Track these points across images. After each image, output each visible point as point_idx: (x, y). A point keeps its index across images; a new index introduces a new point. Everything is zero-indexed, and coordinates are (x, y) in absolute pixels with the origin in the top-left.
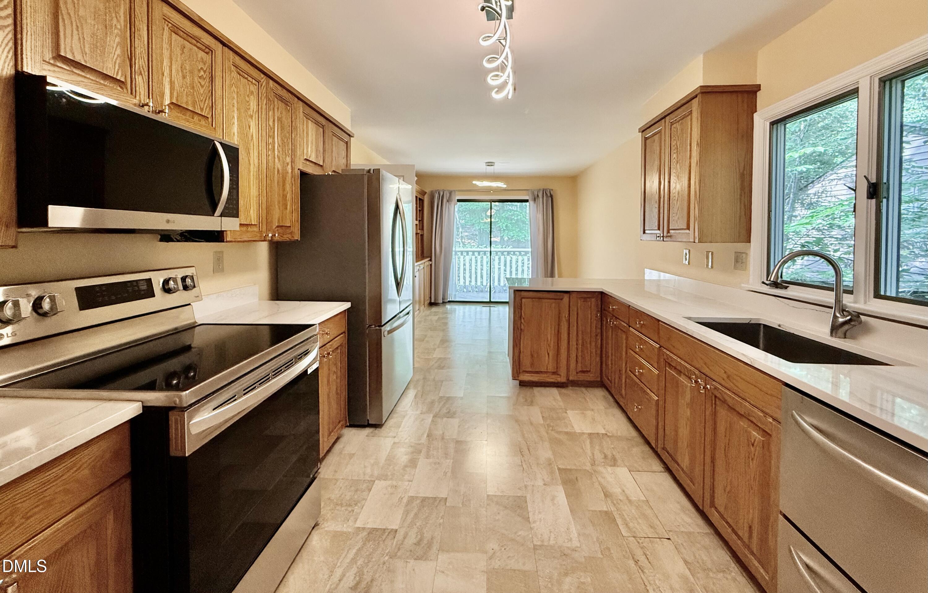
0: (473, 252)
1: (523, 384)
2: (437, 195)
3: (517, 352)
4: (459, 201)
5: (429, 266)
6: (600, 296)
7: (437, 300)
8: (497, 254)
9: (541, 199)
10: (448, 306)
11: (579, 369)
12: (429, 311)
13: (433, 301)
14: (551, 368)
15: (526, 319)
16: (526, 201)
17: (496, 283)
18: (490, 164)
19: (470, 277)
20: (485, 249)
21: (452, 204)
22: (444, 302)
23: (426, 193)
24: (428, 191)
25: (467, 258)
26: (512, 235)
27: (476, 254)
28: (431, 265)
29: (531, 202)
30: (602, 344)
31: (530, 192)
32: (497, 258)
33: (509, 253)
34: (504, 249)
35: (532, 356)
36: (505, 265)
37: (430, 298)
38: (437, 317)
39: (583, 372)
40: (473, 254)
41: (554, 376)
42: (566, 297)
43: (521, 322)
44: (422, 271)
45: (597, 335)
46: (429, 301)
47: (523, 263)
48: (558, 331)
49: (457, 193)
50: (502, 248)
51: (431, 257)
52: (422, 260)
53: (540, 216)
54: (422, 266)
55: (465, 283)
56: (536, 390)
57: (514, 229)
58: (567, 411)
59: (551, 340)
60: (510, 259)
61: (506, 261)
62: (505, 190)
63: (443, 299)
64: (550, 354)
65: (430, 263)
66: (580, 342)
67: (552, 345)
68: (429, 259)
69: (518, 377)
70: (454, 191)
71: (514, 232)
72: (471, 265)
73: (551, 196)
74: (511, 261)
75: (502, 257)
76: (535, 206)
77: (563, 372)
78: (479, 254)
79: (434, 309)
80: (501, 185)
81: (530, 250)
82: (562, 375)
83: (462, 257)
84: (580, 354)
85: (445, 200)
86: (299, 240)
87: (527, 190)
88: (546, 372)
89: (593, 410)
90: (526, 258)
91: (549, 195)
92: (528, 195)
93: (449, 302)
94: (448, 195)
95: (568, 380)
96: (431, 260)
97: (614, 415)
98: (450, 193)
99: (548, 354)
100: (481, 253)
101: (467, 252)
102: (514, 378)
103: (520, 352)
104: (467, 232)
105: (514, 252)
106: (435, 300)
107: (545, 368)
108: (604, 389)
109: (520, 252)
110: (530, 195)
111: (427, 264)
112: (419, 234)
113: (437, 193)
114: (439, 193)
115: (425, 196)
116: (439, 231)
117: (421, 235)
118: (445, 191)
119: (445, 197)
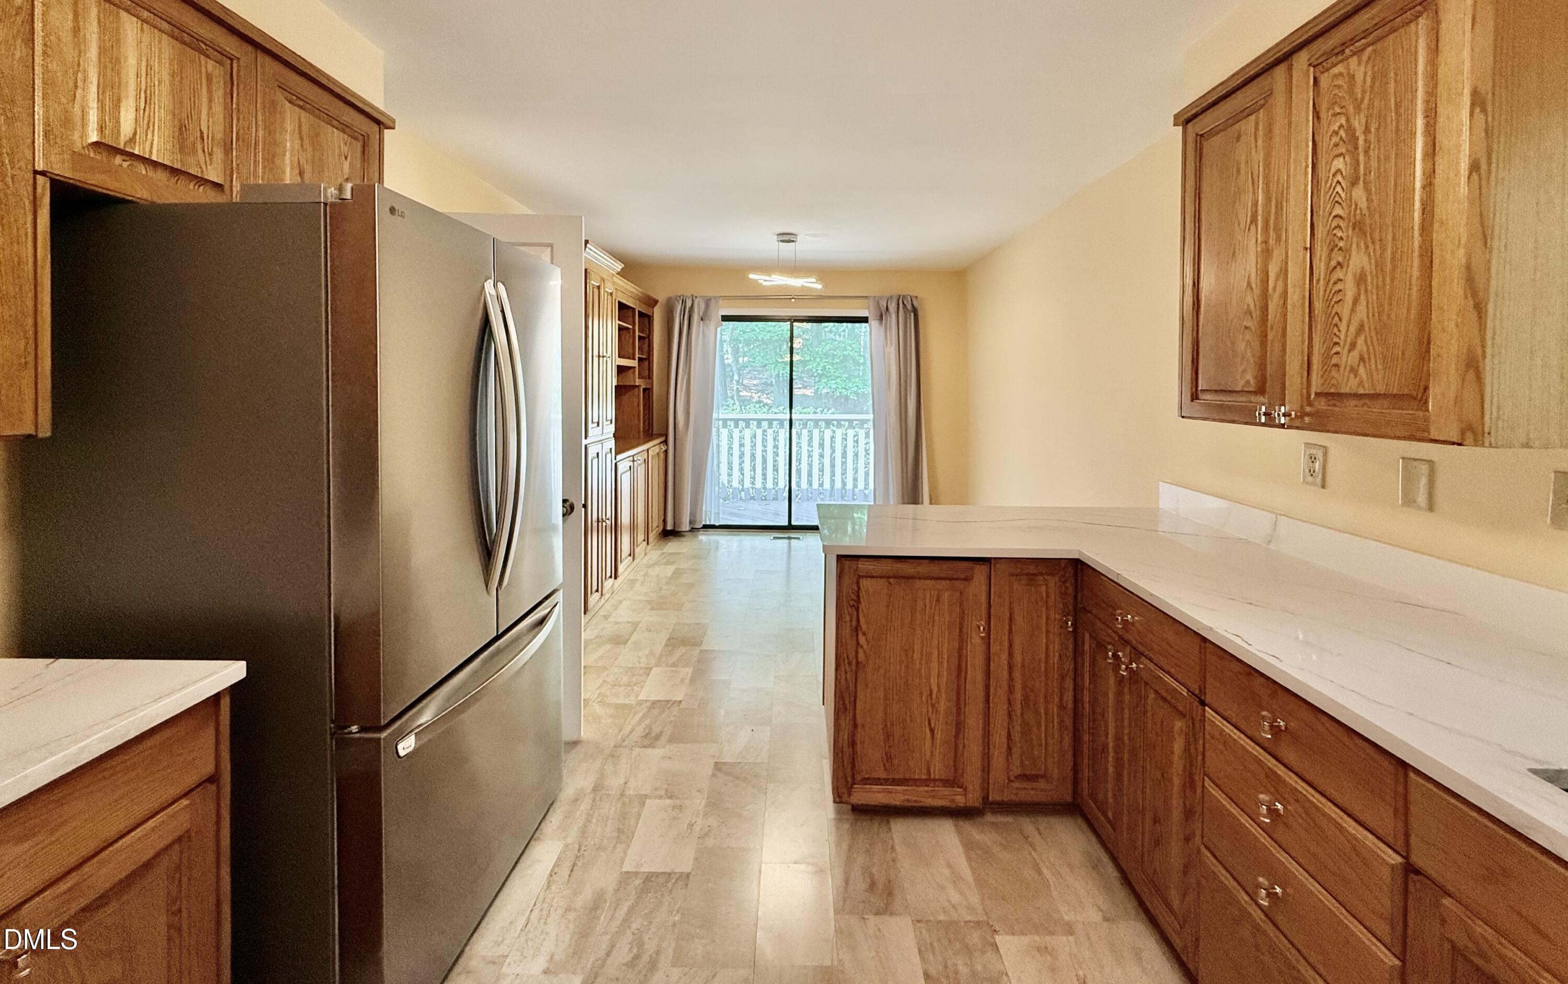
0: (759, 421)
1: (863, 812)
2: (679, 307)
3: (845, 723)
4: (726, 318)
5: (661, 458)
6: (1070, 570)
7: (679, 527)
8: (805, 425)
9: (894, 316)
10: (703, 537)
11: (1016, 771)
12: (659, 552)
13: (670, 526)
14: (938, 770)
15: (870, 636)
16: (864, 320)
17: (804, 485)
18: (787, 238)
19: (754, 469)
20: (781, 416)
21: (712, 325)
22: (693, 530)
23: (656, 302)
24: (661, 297)
25: (748, 433)
26: (834, 386)
27: (765, 424)
28: (666, 452)
29: (874, 323)
30: (1076, 701)
31: (871, 301)
32: (805, 432)
33: (828, 423)
34: (819, 416)
35: (888, 736)
36: (822, 445)
37: (665, 521)
38: (672, 568)
39: (1024, 777)
40: (759, 426)
41: (946, 791)
42: (980, 573)
43: (858, 643)
44: (642, 469)
45: (1063, 678)
46: (661, 528)
47: (857, 442)
48: (959, 666)
49: (721, 302)
50: (815, 413)
51: (666, 436)
52: (645, 442)
53: (892, 350)
54: (641, 458)
55: (742, 481)
56: (900, 828)
57: (837, 374)
58: (998, 939)
59: (939, 691)
60: (831, 433)
61: (822, 439)
62: (821, 297)
63: (691, 522)
64: (938, 736)
65: (664, 450)
66: (1018, 695)
67: (942, 706)
68: (663, 439)
69: (850, 795)
70: (715, 297)
71: (838, 380)
72: (754, 446)
73: (915, 311)
74: (832, 437)
75: (816, 432)
76: (883, 329)
77: (972, 778)
78: (770, 426)
79: (673, 546)
80: (811, 283)
81: (871, 416)
82: (970, 788)
83: (736, 431)
84: (1018, 728)
85: (696, 317)
86: (45, 432)
87: (866, 297)
88: (927, 781)
89: (1069, 930)
90: (862, 433)
91: (909, 307)
92: (869, 309)
93: (706, 527)
94: (703, 306)
95: (985, 798)
96: (666, 442)
97: (1137, 954)
98: (708, 301)
99: (932, 731)
100: (775, 423)
101: (747, 422)
102: (839, 798)
103: (855, 726)
104: (755, 378)
105: (838, 421)
106: (674, 524)
107: (924, 771)
108: (1080, 820)
109: (850, 421)
110: (872, 309)
111: (657, 449)
112: (638, 386)
113: (678, 301)
114: (684, 302)
115: (655, 309)
116: (683, 378)
117: (644, 390)
118: (696, 297)
119: (696, 310)
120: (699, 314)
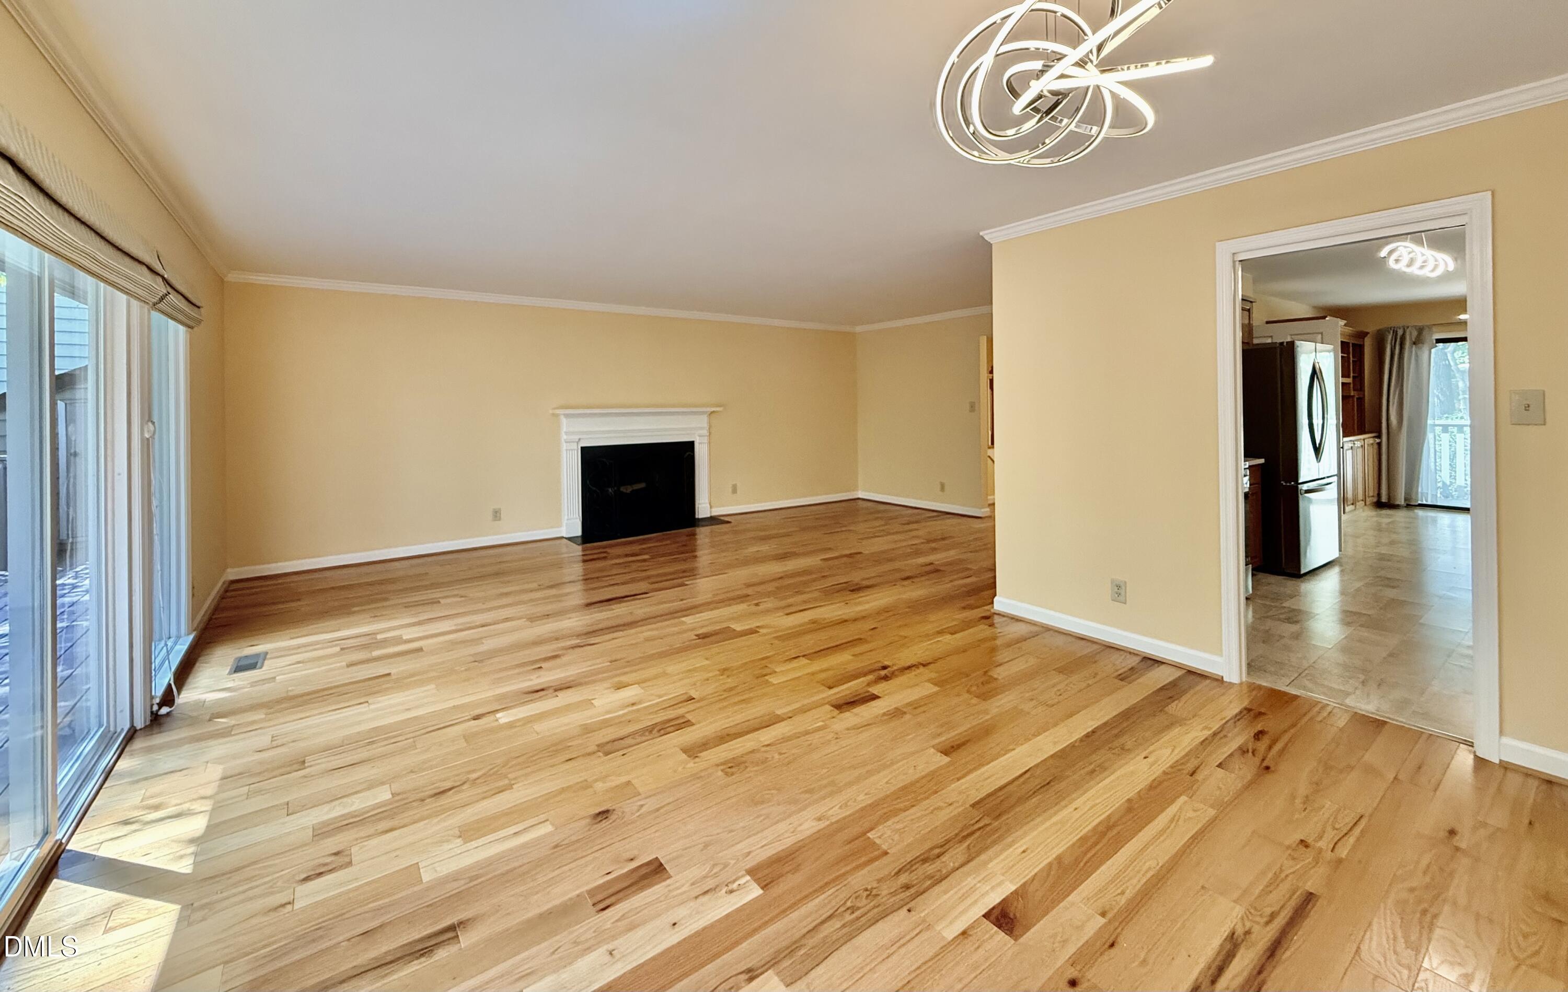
2: (1390, 335)
4: (1439, 341)
5: (1376, 446)
7: (1394, 498)
10: (1420, 513)
12: (1375, 517)
13: (1384, 499)
21: (1425, 346)
22: (1409, 506)
23: (1366, 334)
24: (1370, 330)
28: (1379, 444)
37: (1379, 495)
44: (1360, 451)
46: (1375, 498)
49: (1434, 329)
51: (1380, 431)
52: (1361, 434)
54: (1358, 444)
63: (1406, 500)
65: (1378, 441)
68: (1375, 434)
70: (1428, 326)
79: (1387, 516)
85: (1408, 342)
93: (1422, 505)
94: (1415, 333)
96: (1379, 437)
98: (1420, 330)
106: (1389, 498)
111: (1371, 441)
112: (1353, 396)
113: (1389, 332)
114: (1395, 333)
115: (1366, 339)
116: (1395, 391)
117: (1358, 399)
118: (1408, 327)
119: (1408, 337)
120: (1411, 339)
